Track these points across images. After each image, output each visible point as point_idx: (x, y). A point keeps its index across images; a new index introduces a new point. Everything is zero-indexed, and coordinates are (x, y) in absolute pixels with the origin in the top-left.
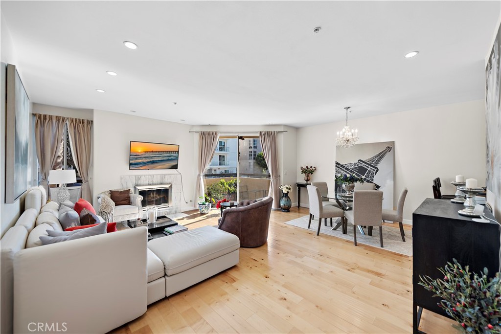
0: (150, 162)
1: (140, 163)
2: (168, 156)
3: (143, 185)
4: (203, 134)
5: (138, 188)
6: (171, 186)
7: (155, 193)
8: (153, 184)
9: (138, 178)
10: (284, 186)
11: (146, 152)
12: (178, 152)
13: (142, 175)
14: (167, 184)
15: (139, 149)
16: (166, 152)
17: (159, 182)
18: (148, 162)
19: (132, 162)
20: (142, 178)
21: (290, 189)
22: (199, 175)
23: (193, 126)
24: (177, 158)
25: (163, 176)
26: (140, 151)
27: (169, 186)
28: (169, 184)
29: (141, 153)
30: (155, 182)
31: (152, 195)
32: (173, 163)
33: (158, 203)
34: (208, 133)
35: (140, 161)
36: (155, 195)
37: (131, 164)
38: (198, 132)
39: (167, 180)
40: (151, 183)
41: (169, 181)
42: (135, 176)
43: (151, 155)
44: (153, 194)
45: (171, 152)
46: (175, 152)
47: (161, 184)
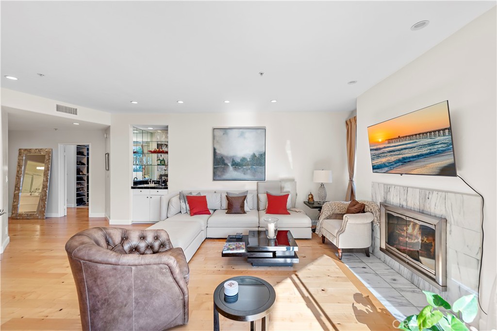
8: (407, 208)
9: (387, 188)
12: (450, 129)
14: (432, 216)
16: (424, 134)
17: (418, 204)
20: (392, 191)
25: (426, 193)
27: (436, 221)
28: (440, 218)
29: (382, 143)
32: (444, 161)
39: (433, 205)
40: (405, 204)
41: (440, 209)
42: (383, 185)
45: (434, 131)
46: (444, 130)
47: (422, 212)
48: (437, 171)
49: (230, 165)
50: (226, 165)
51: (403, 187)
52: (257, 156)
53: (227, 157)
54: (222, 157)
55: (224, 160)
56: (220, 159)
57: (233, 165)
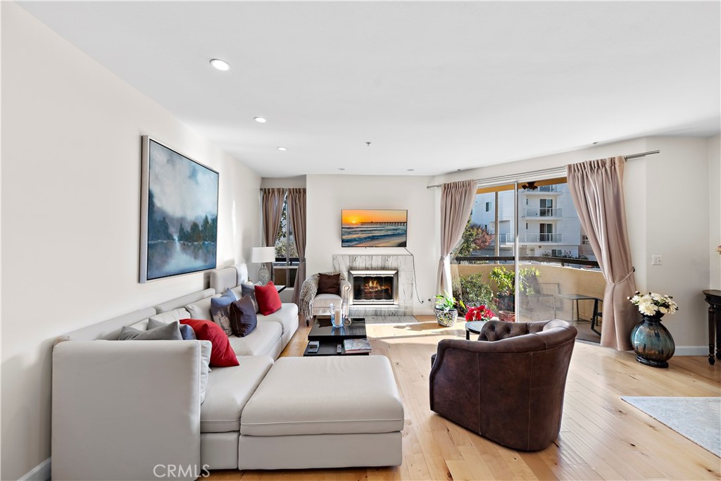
0: (369, 237)
1: (354, 240)
2: (394, 230)
3: (359, 270)
4: (447, 188)
5: (353, 272)
6: (397, 273)
7: (375, 282)
8: (372, 269)
9: (353, 258)
10: (647, 297)
11: (363, 224)
13: (358, 255)
14: (392, 270)
15: (354, 220)
16: (391, 223)
17: (380, 265)
18: (365, 238)
19: (344, 237)
20: (358, 259)
21: (667, 306)
22: (442, 259)
23: (433, 177)
24: (405, 233)
25: (386, 257)
26: (354, 222)
27: (394, 272)
28: (394, 270)
29: (356, 224)
30: (374, 265)
31: (371, 284)
32: (400, 240)
33: (378, 296)
34: (456, 185)
35: (355, 236)
36: (375, 285)
37: (343, 241)
38: (440, 186)
39: (391, 263)
40: (370, 267)
41: (394, 265)
42: (350, 256)
43: (370, 227)
44: (373, 283)
45: (398, 223)
46: (404, 223)
47: (383, 269)
48: (394, 245)
49: (176, 237)
50: (170, 237)
51: (369, 256)
52: (210, 221)
53: (172, 219)
54: (164, 218)
55: (166, 228)
56: (160, 221)
57: (180, 239)
